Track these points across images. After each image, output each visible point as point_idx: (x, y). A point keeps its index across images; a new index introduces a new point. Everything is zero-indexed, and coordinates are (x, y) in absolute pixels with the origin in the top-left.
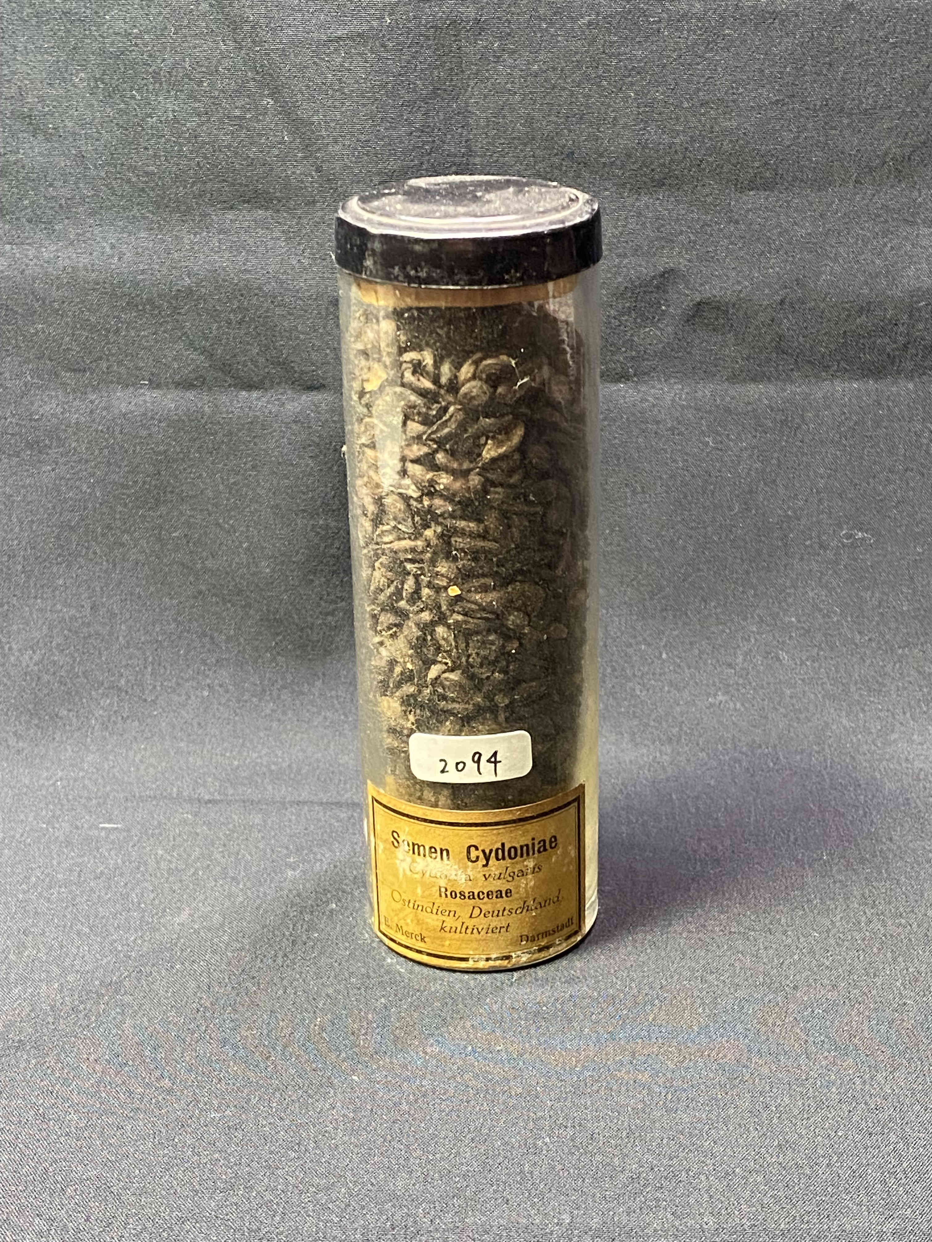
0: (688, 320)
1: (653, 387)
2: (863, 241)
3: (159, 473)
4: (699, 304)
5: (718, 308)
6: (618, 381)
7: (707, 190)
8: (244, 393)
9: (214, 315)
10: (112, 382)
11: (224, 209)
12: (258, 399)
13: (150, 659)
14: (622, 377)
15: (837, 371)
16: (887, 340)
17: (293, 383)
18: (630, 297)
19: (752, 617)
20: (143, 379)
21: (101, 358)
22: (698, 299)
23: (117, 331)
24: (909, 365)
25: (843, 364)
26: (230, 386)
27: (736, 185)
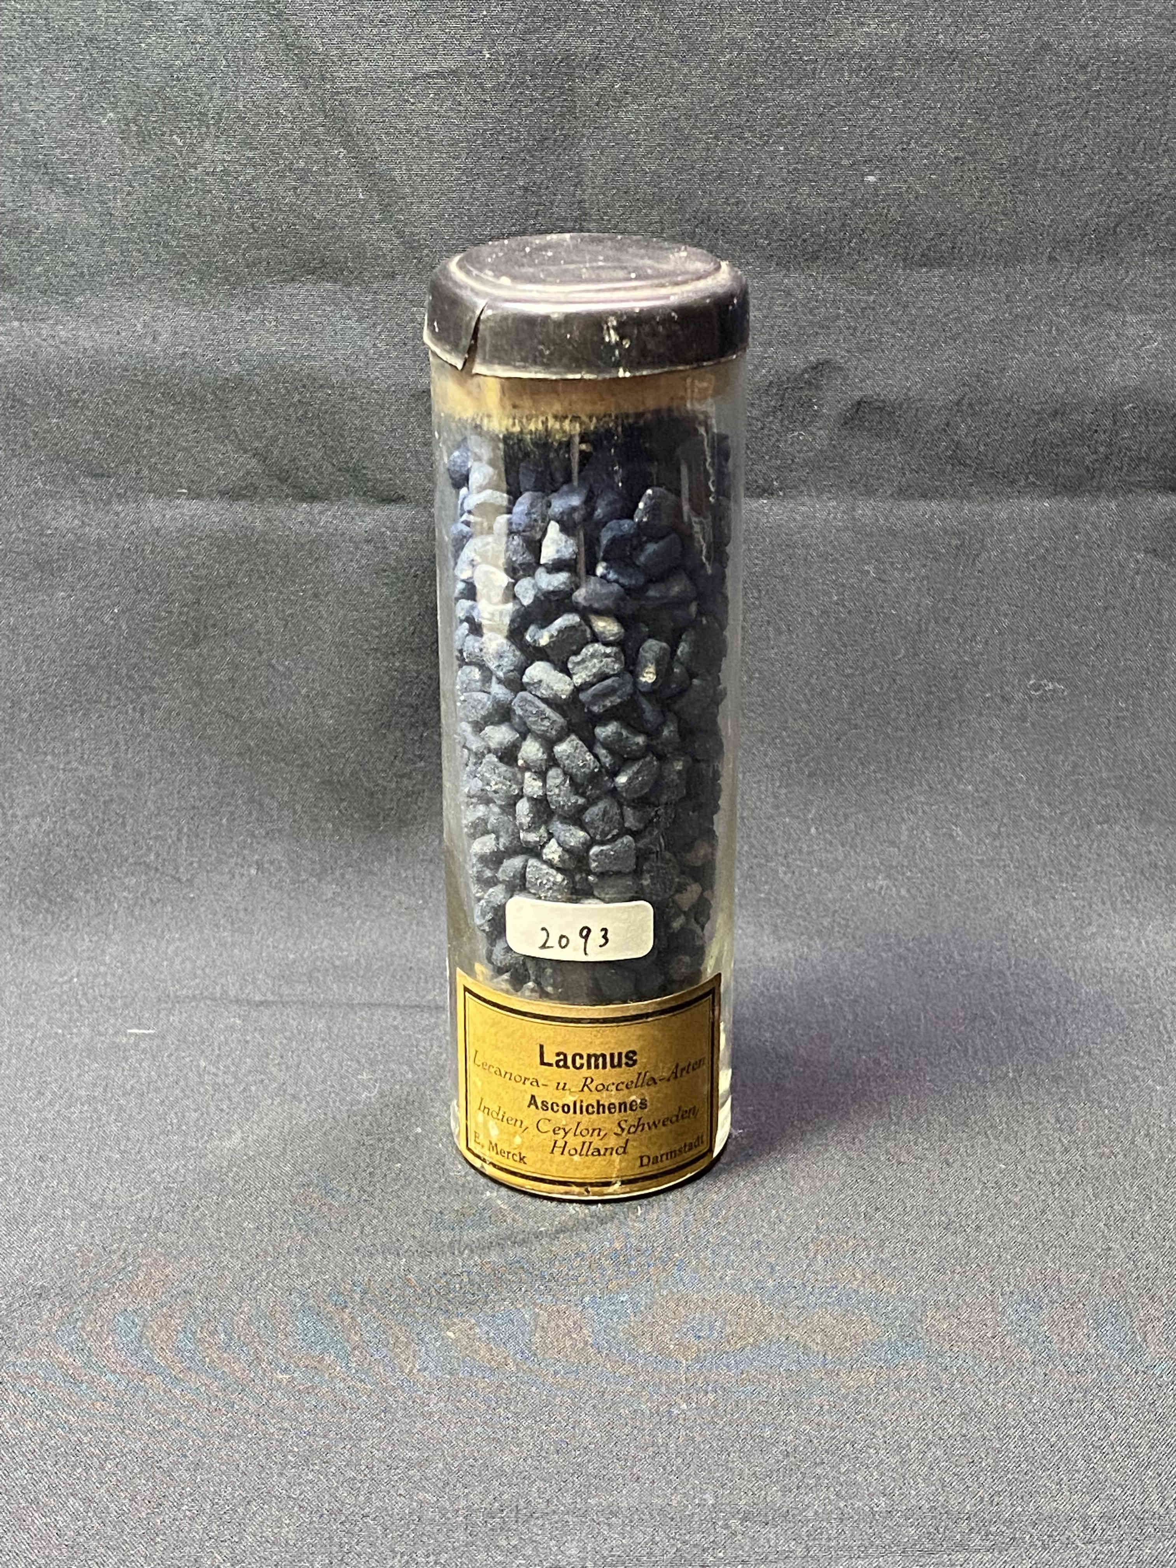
0: (846, 423)
1: (803, 504)
2: (1057, 330)
3: (198, 602)
4: (859, 403)
5: (881, 409)
6: (760, 496)
7: (869, 266)
8: (304, 505)
9: (268, 409)
10: (141, 490)
11: (285, 281)
12: (320, 513)
13: (185, 830)
14: (766, 491)
15: (1025, 487)
16: (1086, 450)
17: (365, 494)
18: (777, 394)
19: (921, 785)
20: (181, 487)
21: (128, 461)
22: (857, 398)
23: (150, 428)
24: (1111, 480)
25: (1032, 478)
26: (287, 496)
27: (904, 260)
